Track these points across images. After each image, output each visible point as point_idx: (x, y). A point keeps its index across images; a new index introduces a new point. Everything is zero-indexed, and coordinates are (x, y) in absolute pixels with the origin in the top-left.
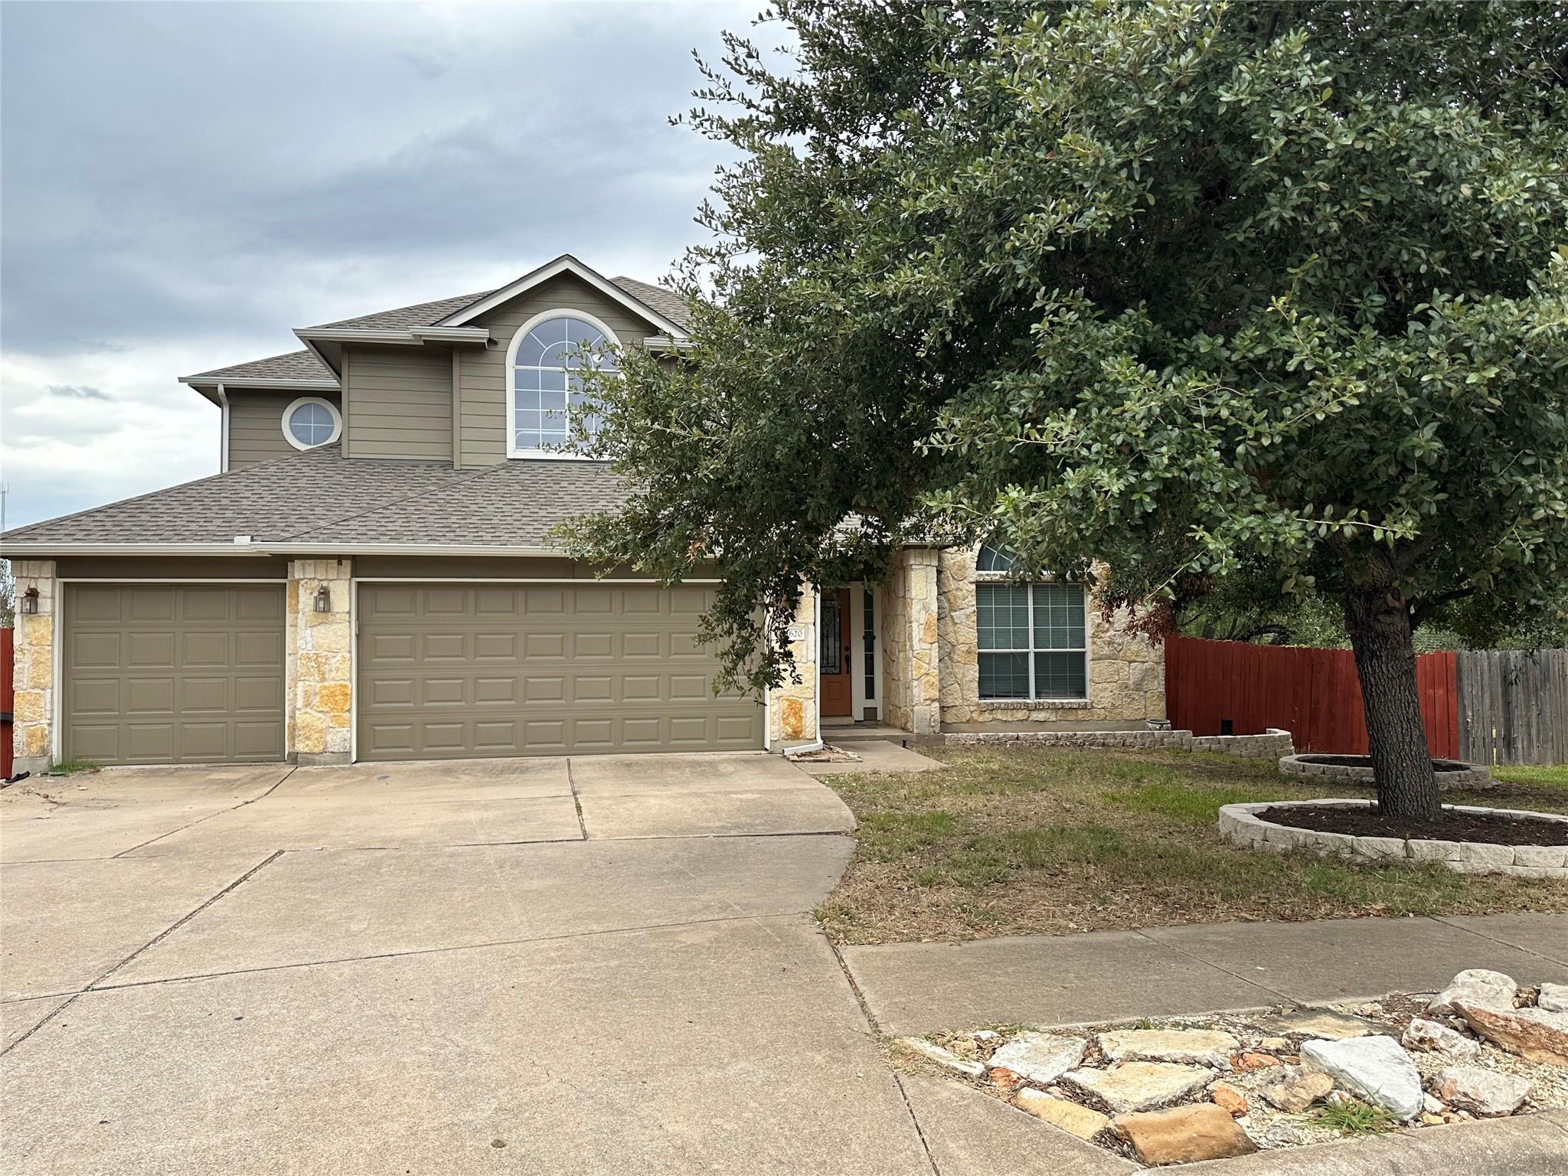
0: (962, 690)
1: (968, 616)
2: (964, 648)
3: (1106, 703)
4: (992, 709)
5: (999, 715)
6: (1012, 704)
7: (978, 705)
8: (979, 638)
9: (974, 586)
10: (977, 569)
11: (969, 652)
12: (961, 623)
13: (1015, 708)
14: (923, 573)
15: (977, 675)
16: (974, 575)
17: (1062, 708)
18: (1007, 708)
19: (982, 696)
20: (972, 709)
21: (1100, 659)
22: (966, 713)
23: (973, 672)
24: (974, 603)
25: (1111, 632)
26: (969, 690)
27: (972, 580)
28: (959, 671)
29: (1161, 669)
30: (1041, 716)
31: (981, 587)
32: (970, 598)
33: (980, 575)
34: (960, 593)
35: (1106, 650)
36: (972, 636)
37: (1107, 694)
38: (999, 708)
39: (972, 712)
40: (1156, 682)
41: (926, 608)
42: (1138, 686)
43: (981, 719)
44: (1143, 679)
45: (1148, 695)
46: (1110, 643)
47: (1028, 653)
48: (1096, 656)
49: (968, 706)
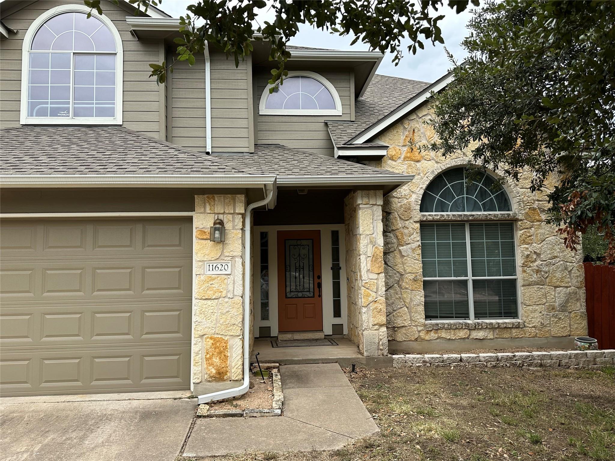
0: (410, 312)
1: (413, 250)
2: (412, 277)
3: (536, 322)
4: (437, 329)
5: (443, 334)
6: (455, 324)
7: (425, 325)
8: (423, 268)
9: (418, 225)
10: (421, 210)
11: (415, 280)
12: (408, 256)
13: (457, 328)
14: (370, 211)
15: (423, 299)
16: (418, 215)
17: (499, 327)
18: (450, 328)
19: (427, 317)
20: (420, 329)
21: (529, 285)
22: (415, 332)
23: (419, 297)
24: (419, 238)
25: (539, 262)
26: (416, 312)
27: (416, 219)
28: (407, 296)
29: (582, 293)
30: (480, 334)
31: (425, 226)
32: (415, 235)
33: (424, 216)
34: (406, 231)
35: (535, 277)
36: (418, 266)
37: (537, 314)
38: (443, 328)
39: (419, 331)
40: (578, 304)
41: (373, 243)
42: (564, 308)
43: (427, 338)
44: (567, 301)
45: (572, 315)
46: (538, 271)
47: (466, 281)
48: (527, 283)
49: (416, 326)
